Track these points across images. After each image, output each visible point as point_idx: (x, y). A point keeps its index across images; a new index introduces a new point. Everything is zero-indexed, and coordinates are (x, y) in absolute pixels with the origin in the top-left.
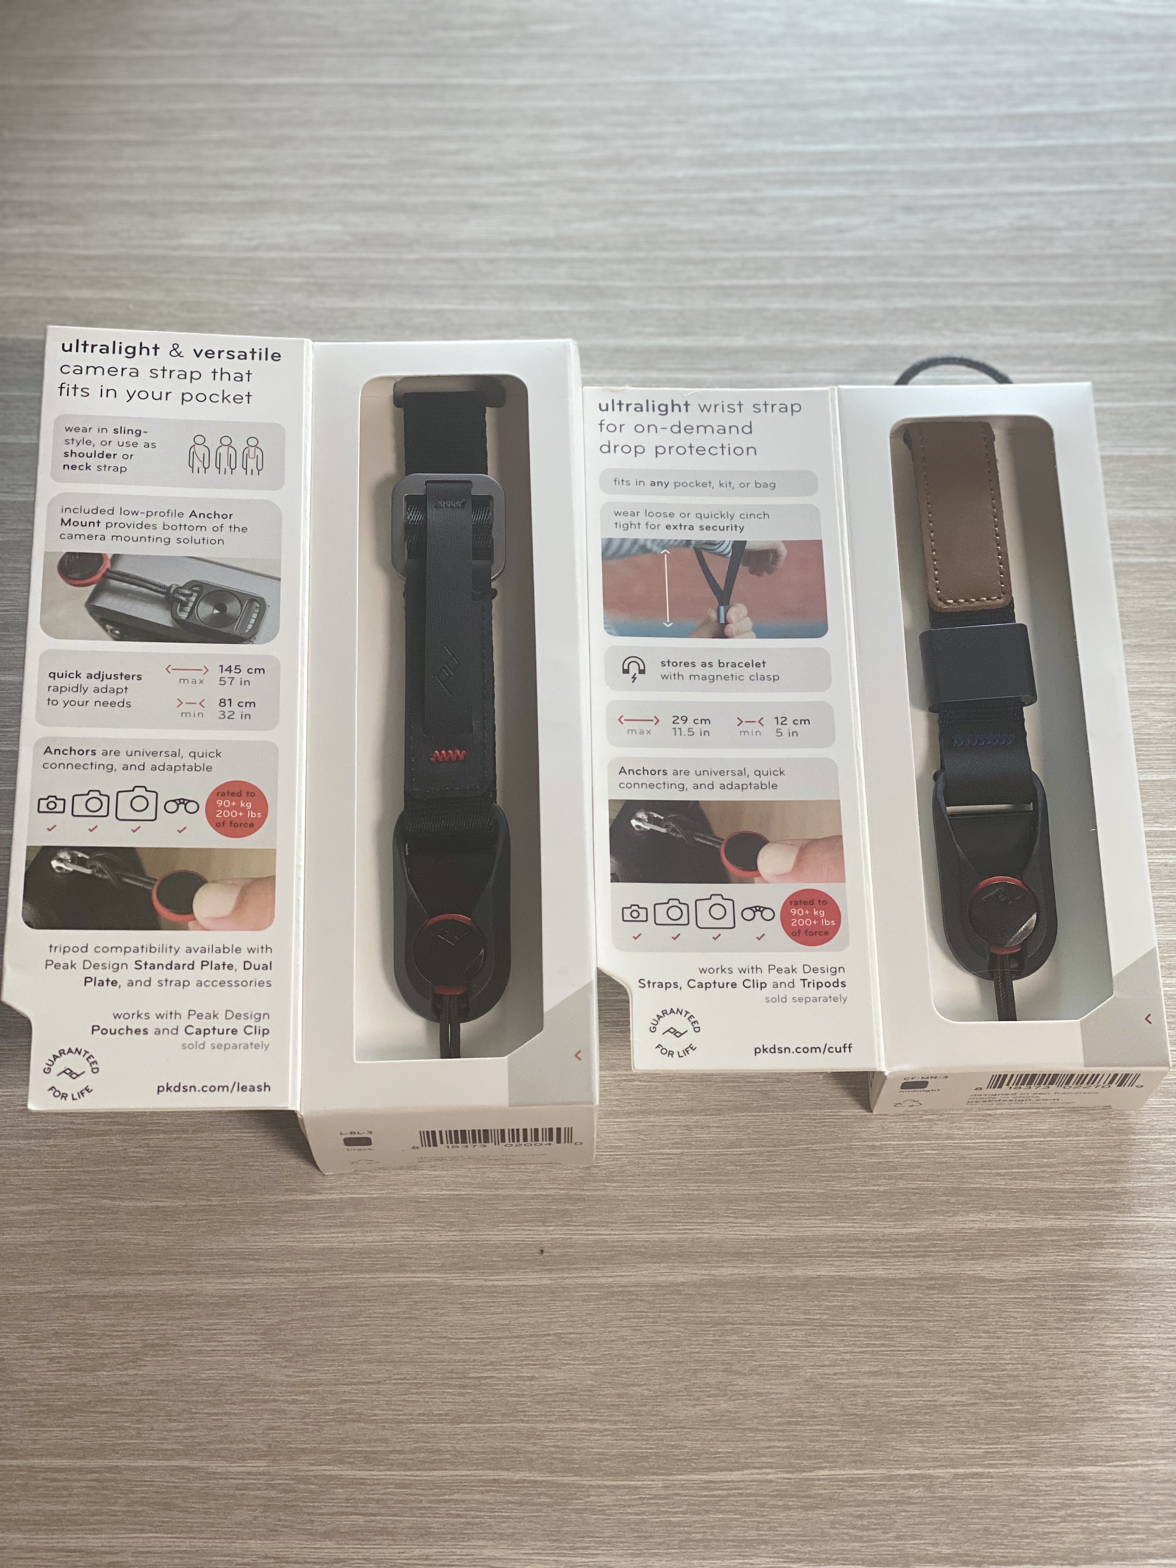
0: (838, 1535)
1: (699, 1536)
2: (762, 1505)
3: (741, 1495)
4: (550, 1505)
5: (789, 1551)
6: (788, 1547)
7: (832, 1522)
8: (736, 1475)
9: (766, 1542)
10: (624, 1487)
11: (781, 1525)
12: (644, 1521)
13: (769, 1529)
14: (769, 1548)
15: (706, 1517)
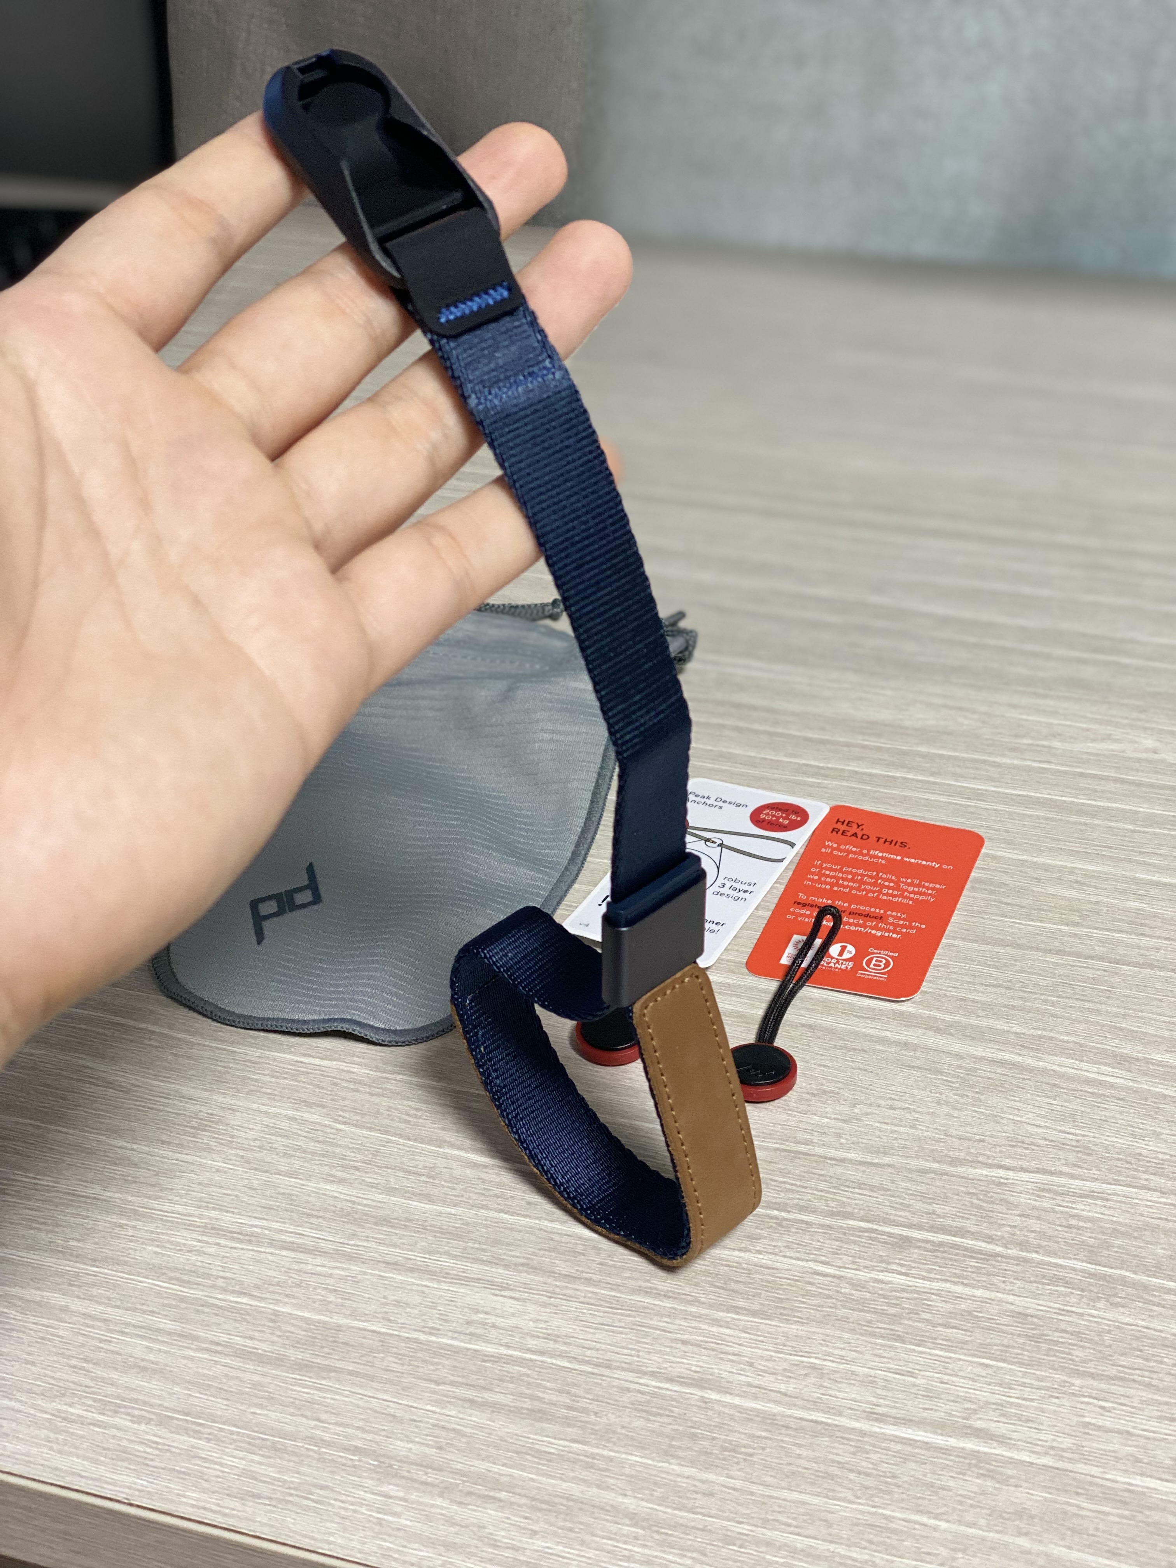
0: (389, 1115)
1: (268, 1091)
2: (336, 1084)
3: (322, 1075)
4: (156, 1047)
5: (340, 1116)
6: (341, 1113)
7: (390, 1107)
8: (326, 1063)
9: (324, 1107)
10: (225, 1050)
11: (344, 1099)
12: (228, 1073)
13: (332, 1100)
14: (324, 1110)
15: (282, 1081)
